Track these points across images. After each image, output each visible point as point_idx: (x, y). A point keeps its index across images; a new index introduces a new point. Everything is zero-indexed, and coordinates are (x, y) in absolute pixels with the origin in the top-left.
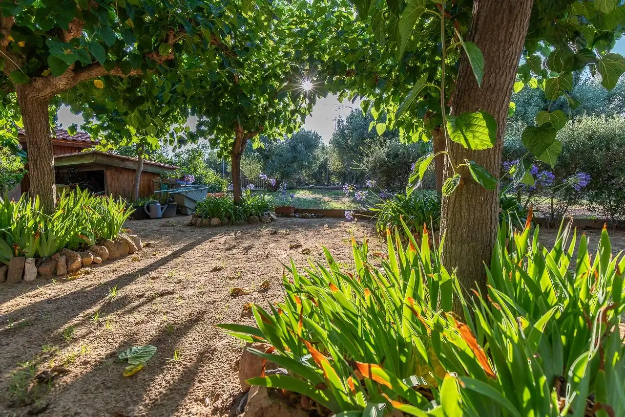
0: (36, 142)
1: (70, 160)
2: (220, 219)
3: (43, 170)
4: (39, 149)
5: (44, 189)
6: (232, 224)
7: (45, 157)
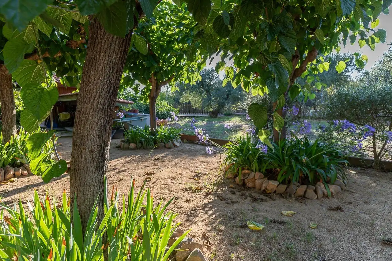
0: (4, 101)
1: (67, 98)
2: (136, 144)
3: (8, 116)
4: (5, 105)
5: (8, 127)
6: (144, 148)
7: (9, 109)
